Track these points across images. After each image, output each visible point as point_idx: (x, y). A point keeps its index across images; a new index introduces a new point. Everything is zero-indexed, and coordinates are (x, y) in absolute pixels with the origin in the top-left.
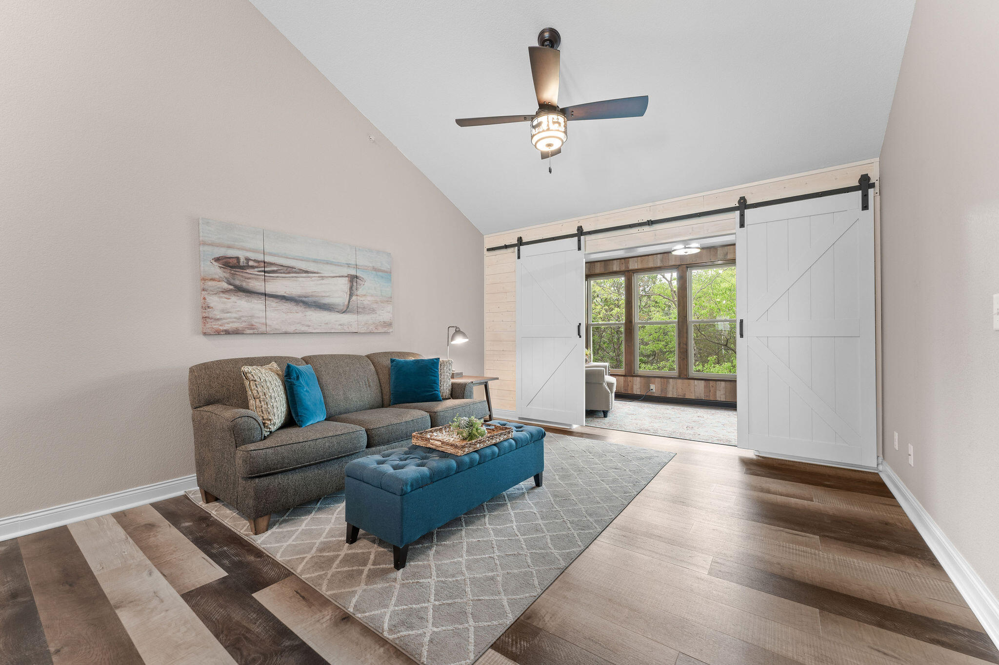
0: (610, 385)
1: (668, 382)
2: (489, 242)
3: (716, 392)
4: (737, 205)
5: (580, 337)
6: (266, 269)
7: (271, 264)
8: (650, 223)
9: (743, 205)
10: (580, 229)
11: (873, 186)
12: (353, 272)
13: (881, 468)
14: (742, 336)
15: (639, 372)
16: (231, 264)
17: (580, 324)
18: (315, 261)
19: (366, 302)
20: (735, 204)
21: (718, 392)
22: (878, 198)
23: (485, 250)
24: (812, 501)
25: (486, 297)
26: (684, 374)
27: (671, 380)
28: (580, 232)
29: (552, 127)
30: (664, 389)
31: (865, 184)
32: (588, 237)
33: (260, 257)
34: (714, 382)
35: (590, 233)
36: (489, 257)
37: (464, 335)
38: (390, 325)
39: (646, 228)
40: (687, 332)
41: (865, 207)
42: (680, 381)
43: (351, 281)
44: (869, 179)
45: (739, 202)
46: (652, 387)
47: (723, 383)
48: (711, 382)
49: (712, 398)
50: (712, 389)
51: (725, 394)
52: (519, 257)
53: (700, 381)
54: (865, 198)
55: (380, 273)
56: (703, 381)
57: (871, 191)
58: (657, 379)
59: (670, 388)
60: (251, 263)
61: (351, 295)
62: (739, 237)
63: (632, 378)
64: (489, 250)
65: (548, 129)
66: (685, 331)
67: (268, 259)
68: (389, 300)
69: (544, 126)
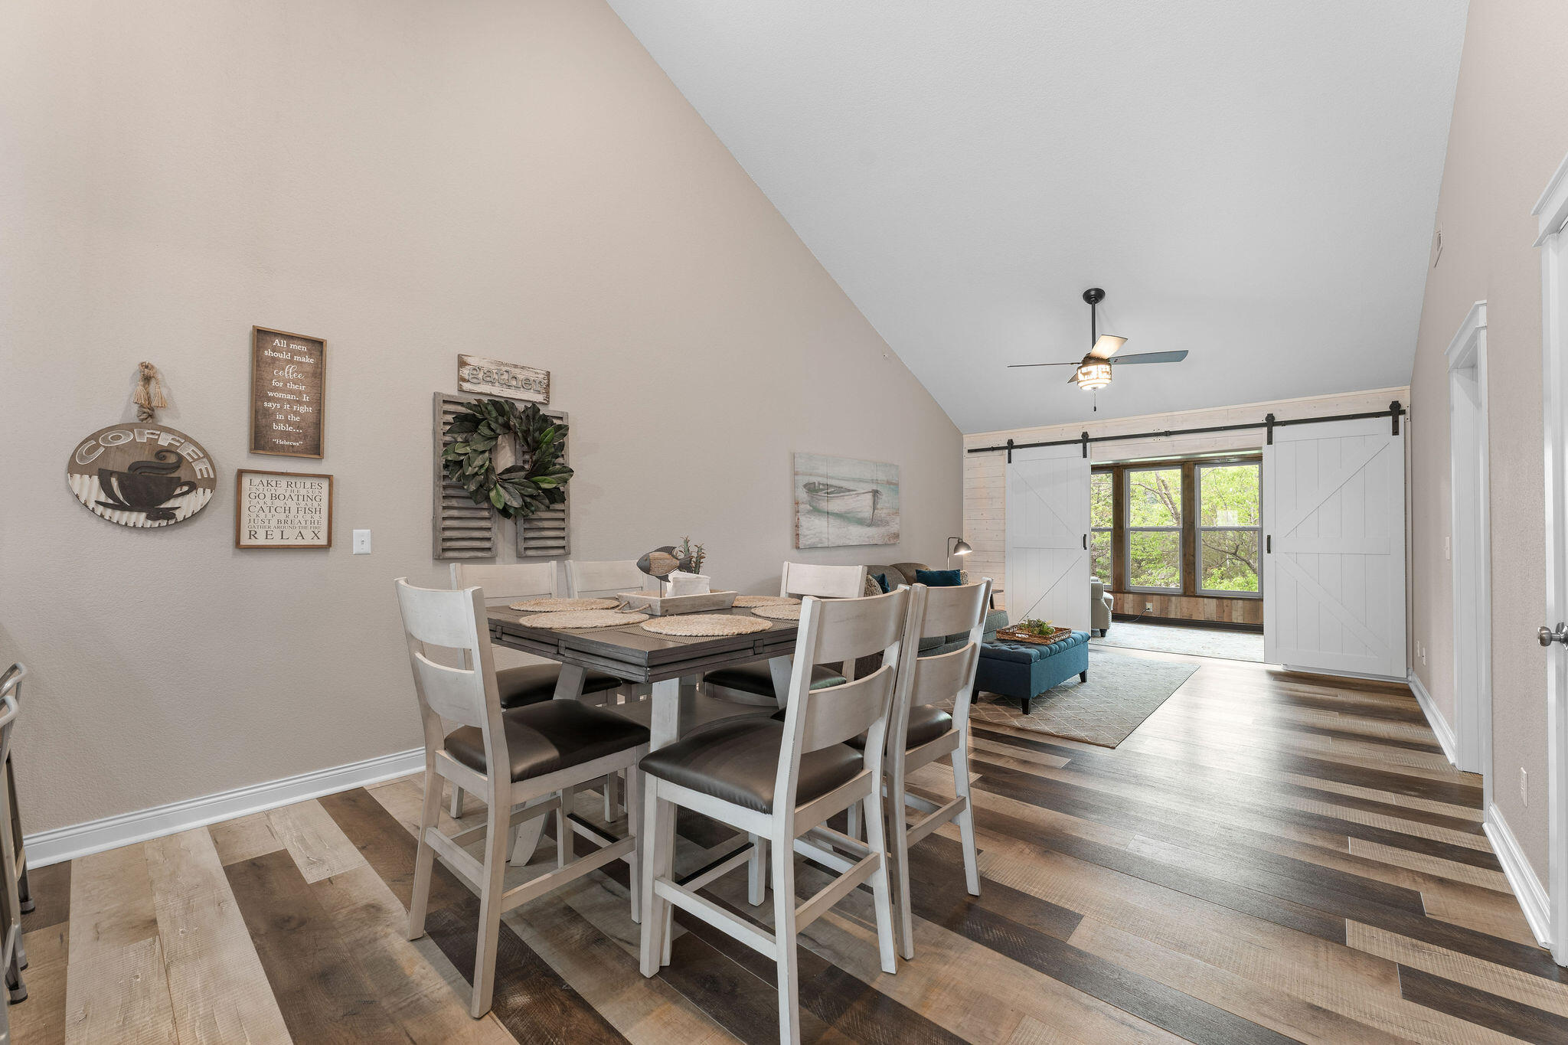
0: (1108, 601)
1: (1169, 600)
2: (970, 442)
3: (1231, 613)
4: (1265, 421)
5: (1085, 549)
6: (829, 491)
7: (832, 486)
8: (1168, 434)
9: (1271, 422)
10: (1085, 435)
11: (1403, 412)
12: (875, 488)
13: (1410, 678)
14: (1269, 551)
15: (1131, 588)
16: (812, 489)
17: (1085, 535)
18: (854, 480)
19: (883, 515)
20: (1262, 420)
21: (1234, 613)
22: (1409, 424)
23: (965, 451)
24: (1337, 696)
25: (965, 502)
26: (1190, 588)
27: (1173, 598)
28: (1085, 439)
29: (1101, 375)
30: (1165, 608)
31: (1396, 410)
32: (1094, 444)
33: (824, 481)
34: (1229, 601)
35: (1096, 440)
36: (969, 460)
37: (968, 547)
38: (896, 536)
39: (1163, 438)
40: (1194, 542)
41: (1396, 432)
42: (1184, 599)
43: (874, 496)
44: (1400, 405)
45: (1267, 419)
46: (1149, 605)
47: (1240, 602)
48: (1225, 601)
49: (1226, 620)
50: (1226, 609)
51: (1243, 615)
52: (1010, 462)
53: (1210, 600)
54: (1396, 423)
55: (892, 486)
56: (1214, 600)
57: (1401, 418)
58: (1155, 597)
59: (1172, 608)
60: (821, 487)
61: (874, 510)
62: (1267, 451)
63: (1122, 595)
64: (970, 451)
65: (1098, 378)
66: (1192, 540)
67: (830, 482)
68: (897, 513)
69: (1093, 375)
